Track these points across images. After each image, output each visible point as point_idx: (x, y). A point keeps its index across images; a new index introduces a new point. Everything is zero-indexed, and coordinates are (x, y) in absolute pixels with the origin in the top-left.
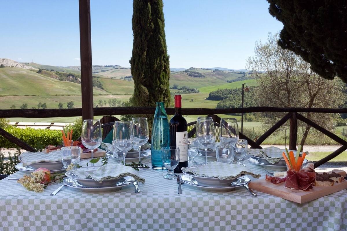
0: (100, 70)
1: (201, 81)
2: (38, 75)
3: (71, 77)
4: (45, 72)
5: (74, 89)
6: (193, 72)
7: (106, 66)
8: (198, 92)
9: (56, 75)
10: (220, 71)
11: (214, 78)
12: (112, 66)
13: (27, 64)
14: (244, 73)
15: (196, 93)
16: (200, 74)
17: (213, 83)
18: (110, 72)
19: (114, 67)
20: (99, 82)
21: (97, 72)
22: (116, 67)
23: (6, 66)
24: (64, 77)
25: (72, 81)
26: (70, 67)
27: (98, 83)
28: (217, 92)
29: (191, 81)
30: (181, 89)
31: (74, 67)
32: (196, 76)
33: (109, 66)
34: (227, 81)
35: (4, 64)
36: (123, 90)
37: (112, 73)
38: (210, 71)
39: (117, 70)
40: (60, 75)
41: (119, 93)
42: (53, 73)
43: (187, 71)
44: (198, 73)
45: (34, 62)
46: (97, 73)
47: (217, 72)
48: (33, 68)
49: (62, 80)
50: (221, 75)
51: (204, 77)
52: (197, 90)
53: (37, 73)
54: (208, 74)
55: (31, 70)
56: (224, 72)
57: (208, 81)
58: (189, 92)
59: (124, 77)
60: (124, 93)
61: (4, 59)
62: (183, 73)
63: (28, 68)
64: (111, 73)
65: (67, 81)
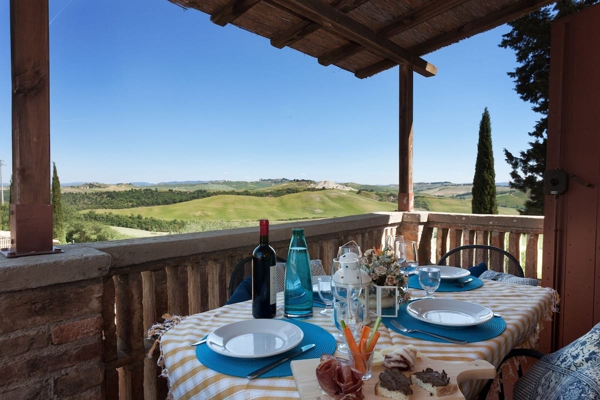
0: (425, 188)
3: (392, 198)
4: (364, 193)
7: (433, 183)
9: (375, 195)
12: (440, 183)
13: (346, 185)
18: (437, 189)
19: (442, 183)
20: (425, 203)
21: (422, 190)
22: (445, 184)
23: (327, 188)
24: (385, 198)
25: (392, 202)
26: (391, 185)
27: (423, 203)
33: (436, 183)
35: (326, 186)
37: (440, 191)
39: (446, 187)
40: (380, 195)
42: (373, 194)
45: (353, 182)
46: (422, 192)
48: (353, 189)
49: (382, 201)
53: (357, 193)
55: (351, 191)
59: (455, 195)
61: (325, 182)
63: (348, 189)
65: (387, 202)
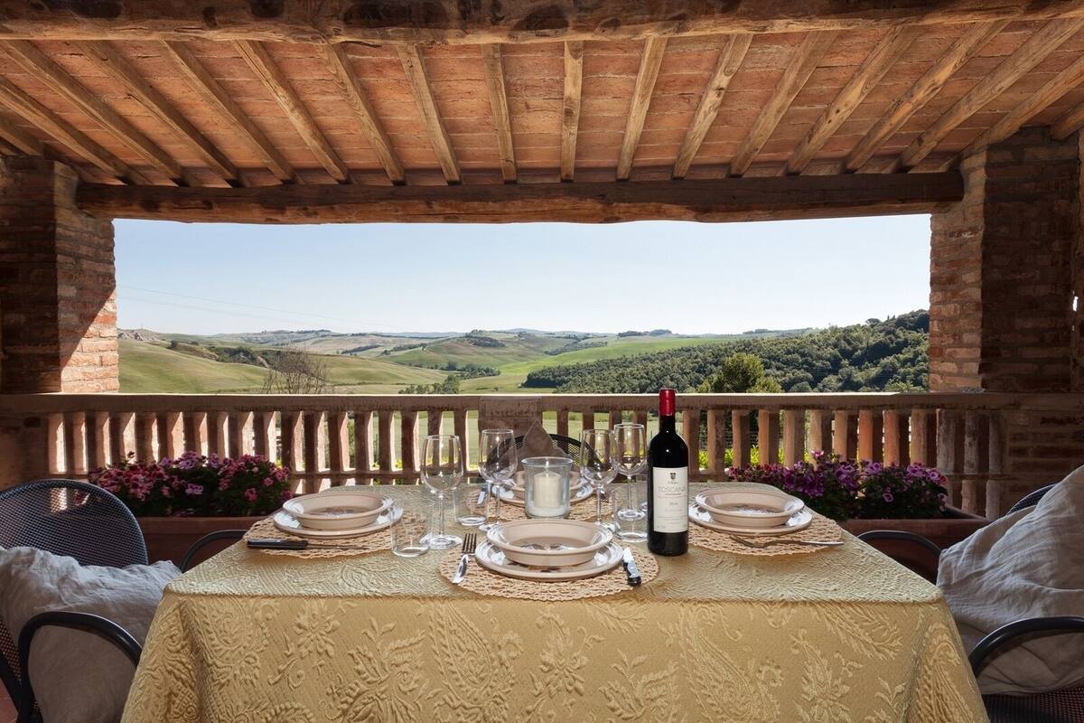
0: (289, 341)
1: (499, 354)
2: (172, 353)
4: (184, 347)
5: (253, 376)
6: (482, 339)
7: (302, 332)
8: (499, 373)
9: (208, 352)
10: (529, 335)
11: (521, 346)
12: (313, 331)
14: (575, 338)
15: (494, 375)
16: (495, 340)
17: (520, 356)
18: (311, 343)
21: (283, 344)
22: (321, 334)
24: (228, 356)
28: (542, 372)
29: (481, 354)
30: (464, 370)
31: (233, 335)
32: (489, 346)
34: (546, 353)
36: (354, 375)
37: (316, 344)
38: (512, 336)
39: (324, 338)
40: (218, 351)
41: (345, 381)
42: (201, 349)
43: (468, 336)
44: (491, 340)
47: (525, 337)
49: (223, 361)
50: (533, 342)
51: (503, 346)
52: (496, 369)
53: (169, 348)
54: (509, 341)
56: (538, 335)
57: (512, 353)
58: (482, 375)
60: (358, 381)
62: (463, 341)
64: (314, 343)
65: (234, 364)
